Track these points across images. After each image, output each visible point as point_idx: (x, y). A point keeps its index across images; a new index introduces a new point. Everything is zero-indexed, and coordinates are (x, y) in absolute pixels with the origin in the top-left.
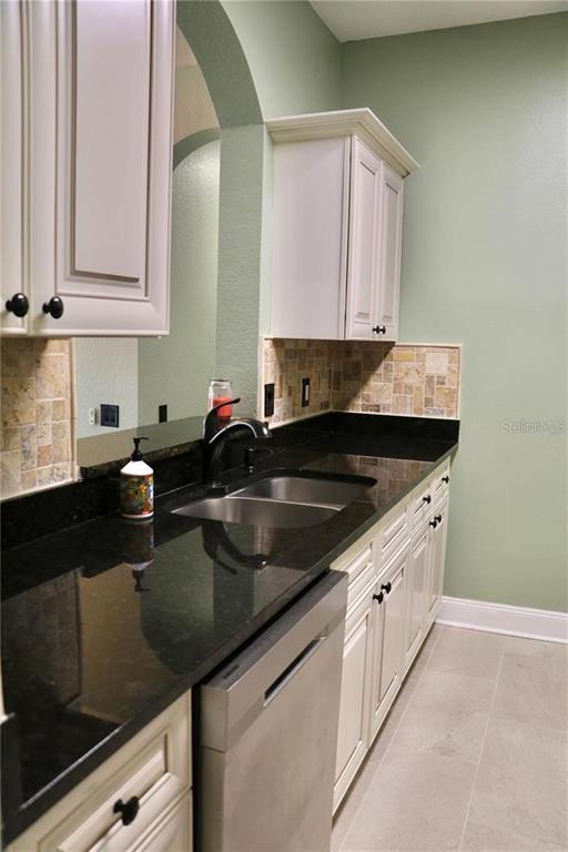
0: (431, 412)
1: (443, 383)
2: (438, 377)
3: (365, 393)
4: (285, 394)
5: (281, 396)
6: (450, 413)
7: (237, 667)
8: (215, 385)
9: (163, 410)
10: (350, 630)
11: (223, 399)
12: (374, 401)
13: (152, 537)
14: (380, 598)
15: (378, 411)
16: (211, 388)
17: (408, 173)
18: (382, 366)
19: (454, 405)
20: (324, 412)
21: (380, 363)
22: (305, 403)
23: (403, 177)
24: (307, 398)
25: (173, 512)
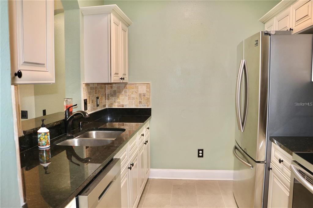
0: (141, 106)
1: (145, 96)
2: (143, 94)
3: (118, 101)
4: (91, 102)
5: (89, 103)
6: (148, 106)
7: (89, 189)
8: (66, 101)
9: (44, 112)
10: (122, 178)
11: (69, 105)
12: (121, 103)
13: (50, 154)
14: (130, 168)
15: (123, 107)
16: (65, 102)
17: (129, 25)
18: (124, 91)
19: (149, 103)
20: (104, 108)
21: (123, 90)
22: (98, 106)
23: (128, 27)
24: (98, 104)
25: (57, 145)
